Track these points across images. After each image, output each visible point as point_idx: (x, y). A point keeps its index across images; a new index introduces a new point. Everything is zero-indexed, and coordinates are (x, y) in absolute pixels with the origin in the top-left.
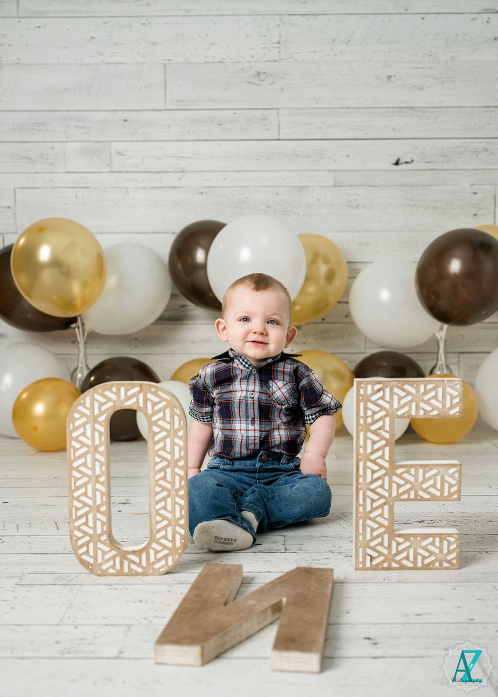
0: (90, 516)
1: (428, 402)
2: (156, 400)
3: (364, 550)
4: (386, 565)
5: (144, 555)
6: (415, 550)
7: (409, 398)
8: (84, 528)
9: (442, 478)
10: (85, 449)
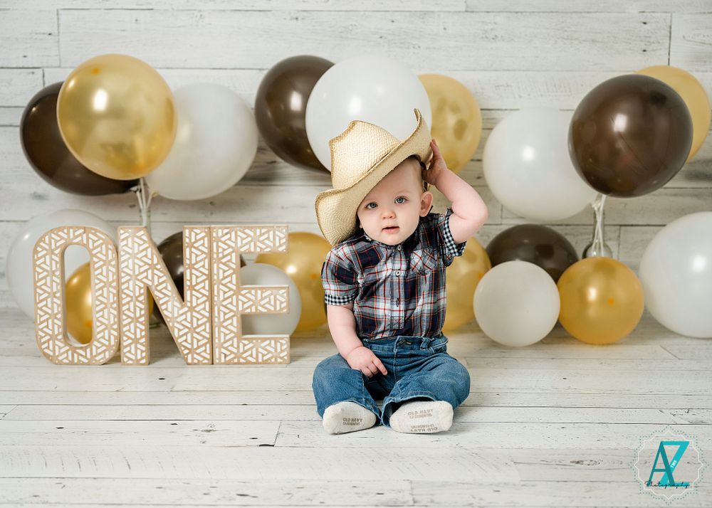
0: (50, 321)
1: (262, 242)
2: (95, 238)
3: (220, 350)
4: (236, 361)
5: (88, 350)
6: (257, 350)
7: (249, 239)
8: (45, 330)
9: (275, 297)
10: (45, 274)
